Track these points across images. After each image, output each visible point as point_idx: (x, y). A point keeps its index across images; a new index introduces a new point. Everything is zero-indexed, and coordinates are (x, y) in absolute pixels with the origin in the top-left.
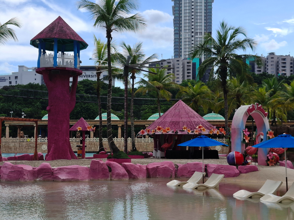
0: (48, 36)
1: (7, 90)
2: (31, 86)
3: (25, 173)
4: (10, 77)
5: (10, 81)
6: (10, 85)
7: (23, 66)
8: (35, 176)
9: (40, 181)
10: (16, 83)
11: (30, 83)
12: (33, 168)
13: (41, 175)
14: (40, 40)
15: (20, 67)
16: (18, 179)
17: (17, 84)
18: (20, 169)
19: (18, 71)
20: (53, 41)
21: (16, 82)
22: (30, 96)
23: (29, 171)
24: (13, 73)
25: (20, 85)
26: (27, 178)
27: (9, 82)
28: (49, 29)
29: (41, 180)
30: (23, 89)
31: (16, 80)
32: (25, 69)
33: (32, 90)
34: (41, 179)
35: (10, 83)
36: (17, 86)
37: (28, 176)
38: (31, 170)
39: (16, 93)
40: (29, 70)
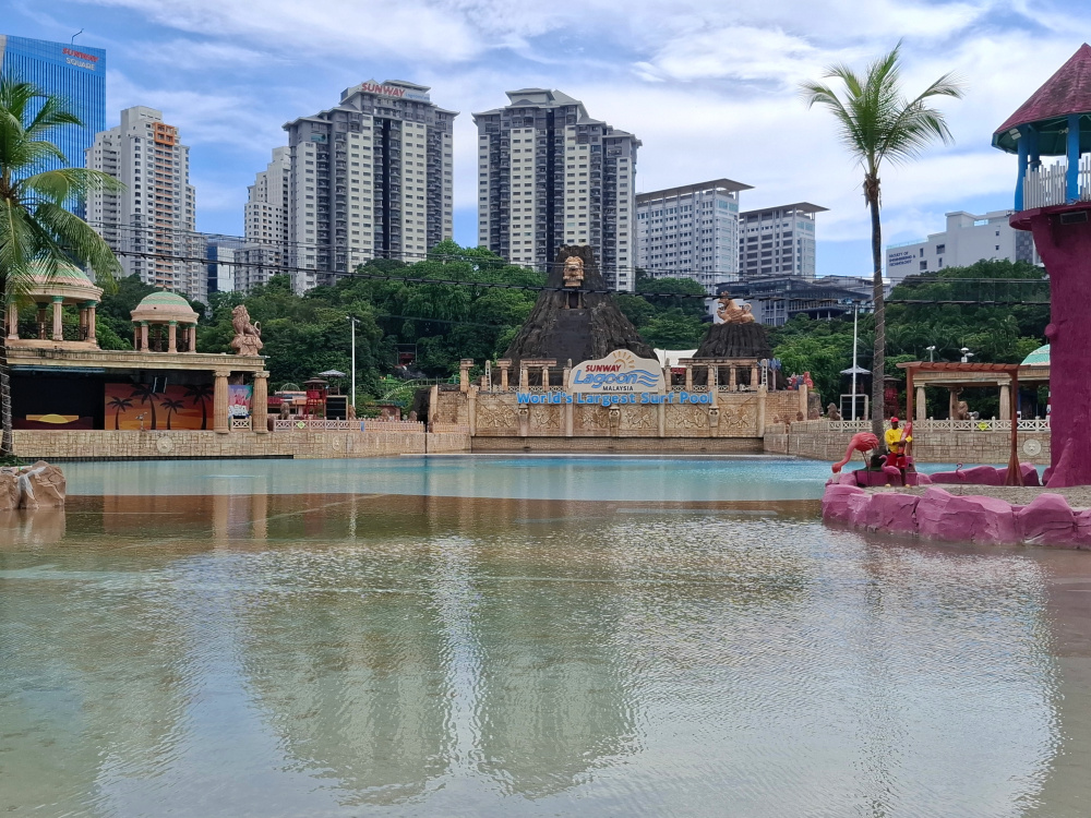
0: (1049, 111)
1: (915, 288)
2: (984, 268)
3: (988, 521)
4: (922, 250)
5: (923, 259)
6: (924, 271)
7: (959, 214)
8: (1020, 532)
9: (1035, 546)
10: (940, 265)
11: (981, 261)
12: (1014, 509)
13: (1040, 529)
14: (1021, 128)
15: (950, 216)
16: (968, 537)
17: (944, 267)
18: (974, 508)
19: (945, 230)
20: (1064, 125)
21: (941, 260)
22: (982, 300)
23: (1001, 516)
24: (930, 237)
25: (952, 270)
26: (996, 536)
27: (921, 263)
28: (1052, 91)
29: (1039, 543)
30: (960, 280)
31: (940, 256)
32: (965, 222)
33: (989, 280)
34: (1040, 539)
35: (924, 264)
36: (943, 272)
37: (1000, 529)
38: (1008, 514)
39: (941, 293)
40: (977, 224)
